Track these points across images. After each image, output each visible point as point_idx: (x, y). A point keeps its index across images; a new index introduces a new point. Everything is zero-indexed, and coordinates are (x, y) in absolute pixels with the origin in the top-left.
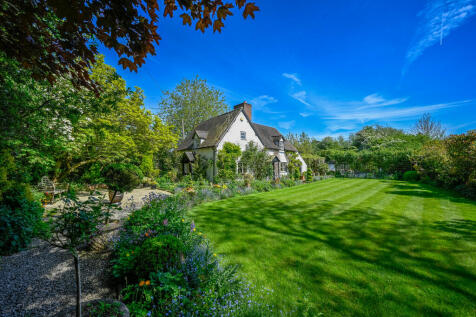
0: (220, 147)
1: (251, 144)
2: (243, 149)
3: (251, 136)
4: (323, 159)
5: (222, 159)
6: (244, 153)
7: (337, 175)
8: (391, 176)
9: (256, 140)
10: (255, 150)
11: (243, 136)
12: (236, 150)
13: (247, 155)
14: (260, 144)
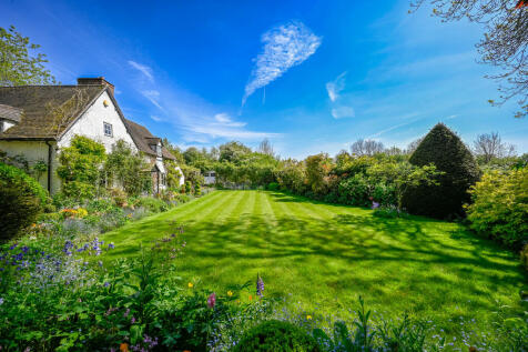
0: (65, 143)
1: (120, 144)
2: (108, 151)
3: (120, 132)
4: (199, 171)
5: (72, 164)
6: (109, 156)
7: (219, 187)
8: (261, 187)
9: (128, 139)
10: (127, 154)
11: (108, 129)
12: (98, 152)
13: (116, 160)
14: (133, 145)
